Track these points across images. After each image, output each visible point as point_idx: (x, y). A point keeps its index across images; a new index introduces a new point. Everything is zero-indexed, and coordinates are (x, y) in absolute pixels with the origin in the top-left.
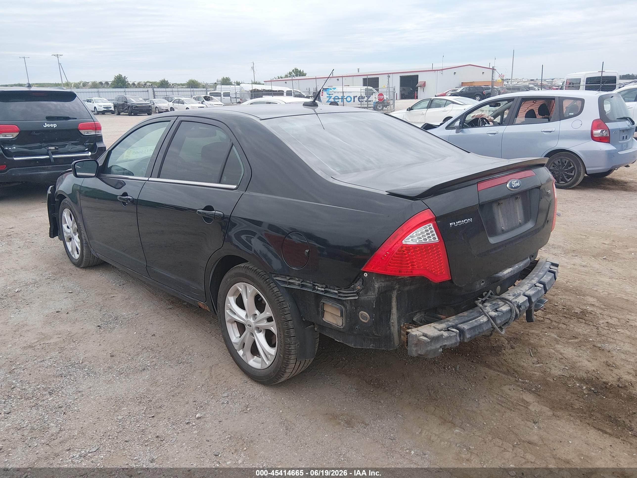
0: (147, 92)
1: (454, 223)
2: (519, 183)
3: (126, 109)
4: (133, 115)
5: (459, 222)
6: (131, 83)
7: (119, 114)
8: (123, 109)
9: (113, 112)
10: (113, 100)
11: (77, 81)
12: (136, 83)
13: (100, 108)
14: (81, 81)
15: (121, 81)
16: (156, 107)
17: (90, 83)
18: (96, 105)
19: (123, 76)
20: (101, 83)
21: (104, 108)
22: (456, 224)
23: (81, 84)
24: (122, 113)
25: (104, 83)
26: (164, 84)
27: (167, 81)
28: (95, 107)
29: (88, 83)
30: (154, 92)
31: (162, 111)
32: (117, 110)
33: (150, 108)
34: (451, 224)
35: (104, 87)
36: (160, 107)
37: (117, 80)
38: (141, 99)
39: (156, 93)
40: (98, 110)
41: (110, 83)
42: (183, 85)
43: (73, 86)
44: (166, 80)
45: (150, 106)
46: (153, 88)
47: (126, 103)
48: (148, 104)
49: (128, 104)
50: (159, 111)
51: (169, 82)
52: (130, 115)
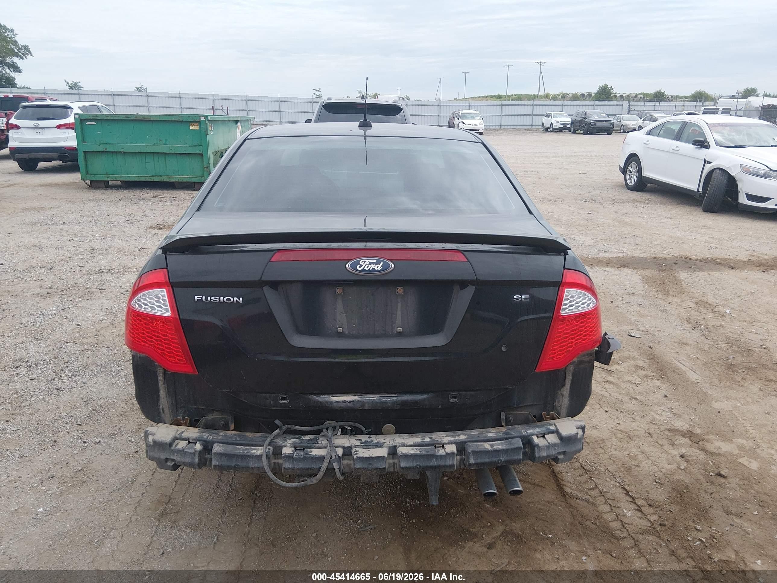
0: (621, 107)
1: (204, 298)
2: (380, 266)
3: (583, 127)
4: (589, 134)
5: (212, 298)
6: (618, 95)
7: (574, 132)
8: (580, 126)
9: (569, 129)
10: (572, 115)
11: (557, 93)
12: (624, 95)
13: (557, 124)
14: (561, 92)
15: (605, 92)
16: (622, 125)
17: (570, 95)
18: (553, 120)
19: (609, 86)
20: (583, 95)
21: (561, 124)
22: (206, 299)
23: (560, 96)
24: (579, 131)
25: (586, 94)
26: (659, 97)
27: (664, 93)
28: (552, 123)
29: (568, 95)
30: (630, 106)
31: (630, 130)
32: (574, 127)
33: (612, 126)
34: (196, 298)
35: (585, 100)
36: (626, 125)
37: (601, 92)
38: (604, 115)
39: (631, 107)
40: (554, 127)
41: (593, 95)
42: (686, 97)
43: (550, 98)
44: (663, 91)
45: (611, 124)
46: (629, 101)
47: (585, 118)
48: (610, 121)
49: (587, 120)
50: (624, 130)
51: (666, 93)
52: (585, 133)
